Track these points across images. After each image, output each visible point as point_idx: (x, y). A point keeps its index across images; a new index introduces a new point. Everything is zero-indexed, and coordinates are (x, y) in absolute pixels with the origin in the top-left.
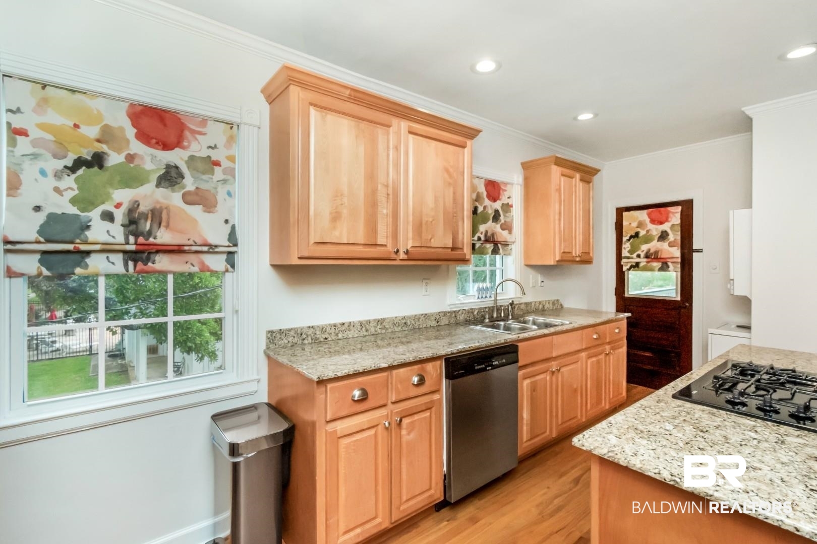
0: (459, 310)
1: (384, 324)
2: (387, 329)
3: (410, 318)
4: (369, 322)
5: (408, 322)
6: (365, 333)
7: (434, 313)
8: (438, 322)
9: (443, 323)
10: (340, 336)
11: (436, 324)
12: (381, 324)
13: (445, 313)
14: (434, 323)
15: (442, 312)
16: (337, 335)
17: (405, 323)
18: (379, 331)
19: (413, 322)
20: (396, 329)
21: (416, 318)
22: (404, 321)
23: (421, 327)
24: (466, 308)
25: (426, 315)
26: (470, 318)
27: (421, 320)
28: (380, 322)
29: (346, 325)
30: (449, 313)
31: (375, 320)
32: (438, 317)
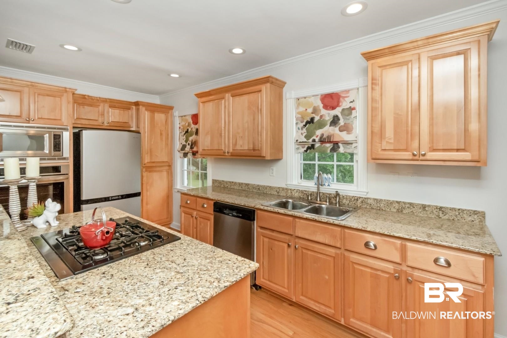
0: (295, 189)
1: (249, 186)
2: (250, 189)
3: (261, 186)
4: (242, 184)
5: (260, 188)
6: (241, 188)
7: (276, 187)
8: (278, 193)
9: (281, 195)
11: (277, 194)
12: (248, 186)
13: (283, 189)
14: (275, 193)
15: (281, 188)
16: (231, 186)
17: (259, 189)
18: (247, 189)
19: (263, 189)
20: (254, 190)
21: (265, 187)
22: (258, 187)
23: (268, 193)
24: (301, 189)
25: (270, 187)
26: (304, 197)
27: (267, 189)
28: (247, 185)
29: (234, 183)
30: (286, 189)
31: (245, 183)
32: (278, 190)
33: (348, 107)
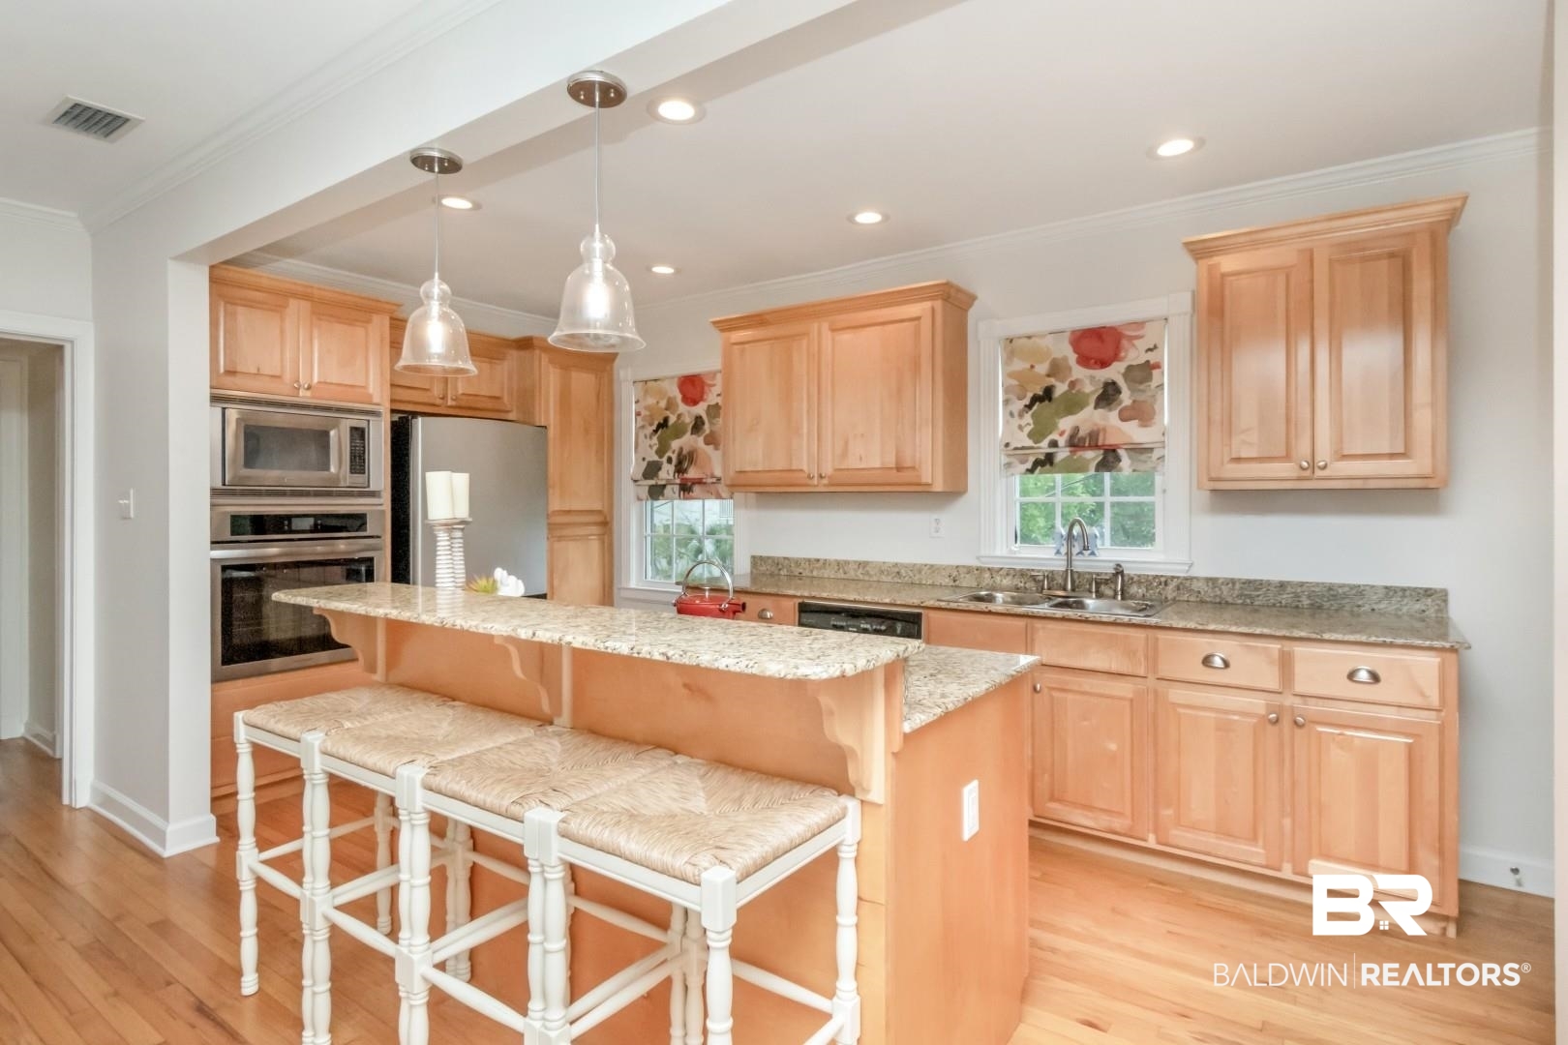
0: (1001, 569)
1: (868, 568)
2: (871, 576)
3: (906, 566)
4: (847, 563)
5: (903, 571)
6: (843, 576)
8: (955, 581)
9: (964, 584)
10: (815, 573)
11: (952, 583)
12: (864, 567)
13: (969, 570)
14: (947, 581)
15: (964, 567)
16: (812, 572)
17: (898, 573)
18: (861, 577)
19: (911, 574)
20: (884, 578)
21: (917, 569)
22: (897, 570)
23: (924, 582)
24: (1018, 567)
25: (932, 566)
26: (1027, 585)
27: (923, 573)
28: (862, 565)
29: (821, 562)
30: (977, 570)
31: (855, 562)
32: (955, 574)
33: (1141, 360)
